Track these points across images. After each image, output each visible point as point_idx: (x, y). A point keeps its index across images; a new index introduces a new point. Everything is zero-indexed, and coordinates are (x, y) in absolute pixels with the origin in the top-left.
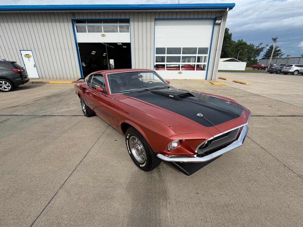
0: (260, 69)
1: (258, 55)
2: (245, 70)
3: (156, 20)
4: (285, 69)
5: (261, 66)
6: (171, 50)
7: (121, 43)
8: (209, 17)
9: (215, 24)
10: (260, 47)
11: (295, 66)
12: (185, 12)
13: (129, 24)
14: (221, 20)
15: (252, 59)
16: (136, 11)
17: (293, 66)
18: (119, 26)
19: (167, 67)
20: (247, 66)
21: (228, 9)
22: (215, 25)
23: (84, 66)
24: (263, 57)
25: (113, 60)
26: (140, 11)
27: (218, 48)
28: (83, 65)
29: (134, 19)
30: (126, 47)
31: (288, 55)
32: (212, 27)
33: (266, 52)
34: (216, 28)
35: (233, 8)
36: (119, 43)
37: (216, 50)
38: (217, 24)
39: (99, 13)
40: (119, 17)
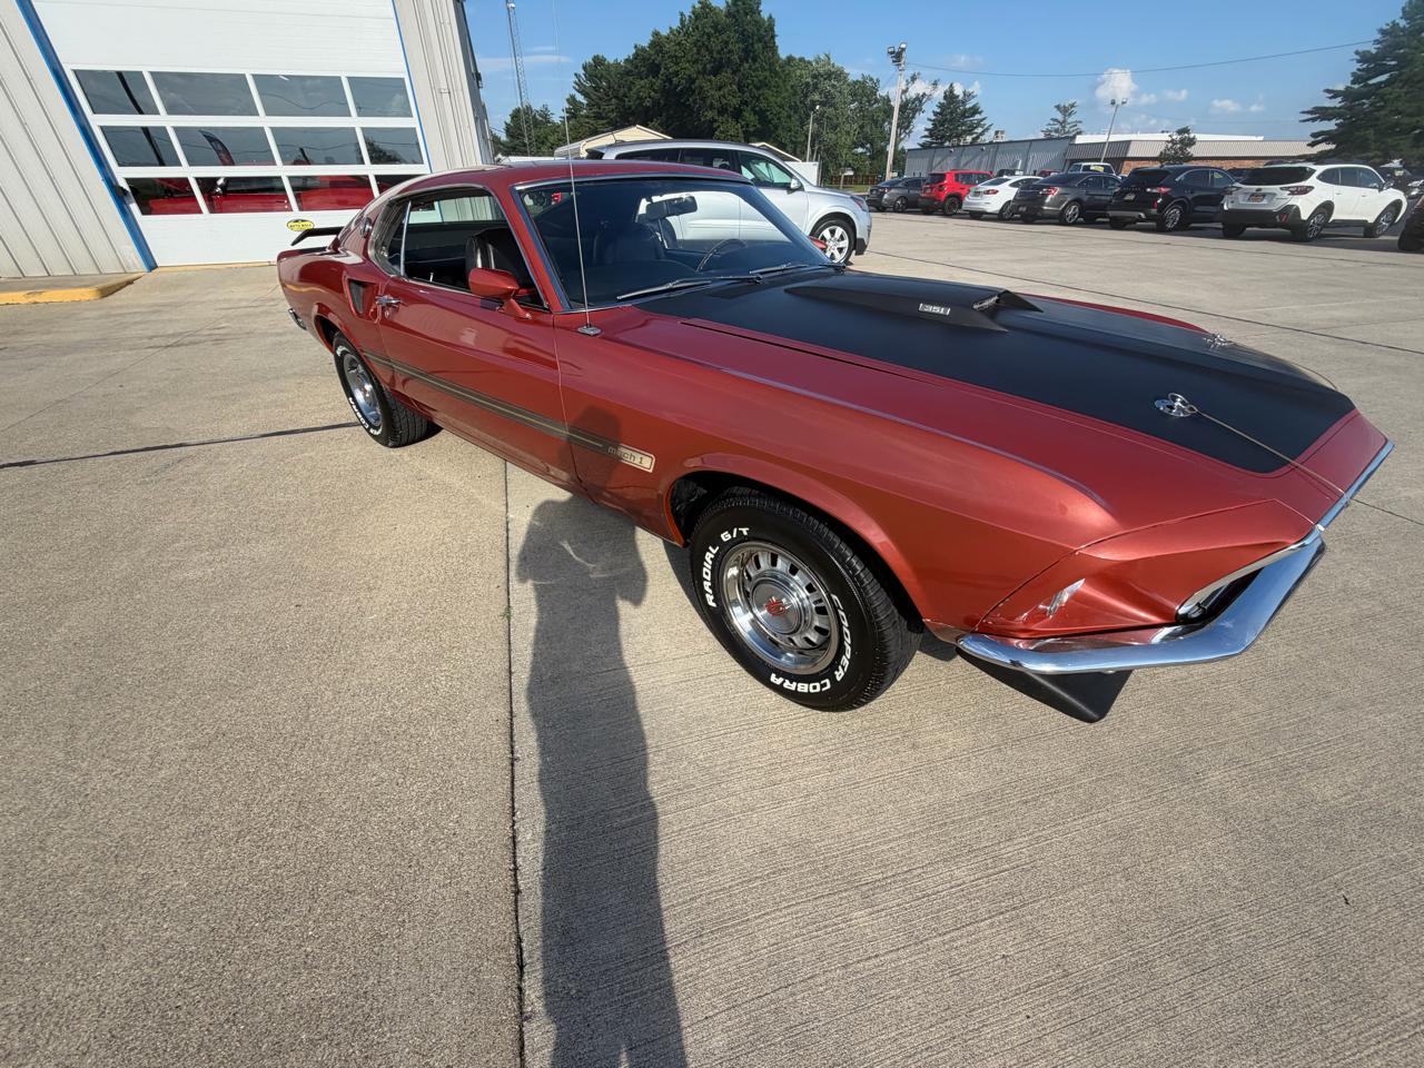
10: (912, 94)
24: (923, 141)
33: (933, 118)
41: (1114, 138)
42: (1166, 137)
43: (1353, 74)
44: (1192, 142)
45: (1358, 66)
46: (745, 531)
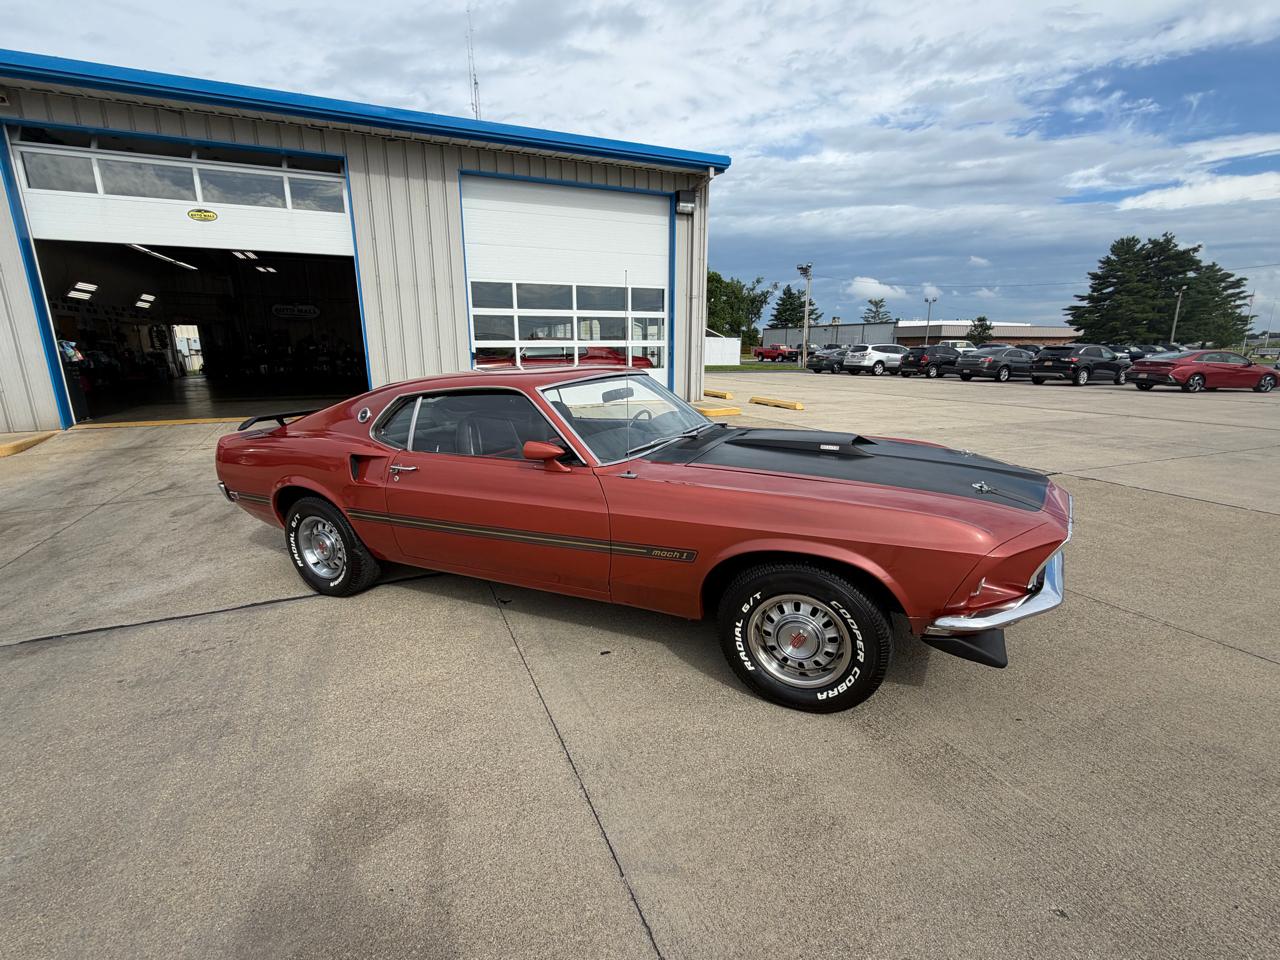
0: (780, 359)
1: (758, 314)
2: (742, 363)
3: (465, 174)
4: (851, 359)
5: (779, 352)
6: (533, 295)
7: (255, 252)
8: (655, 187)
9: (674, 214)
10: (758, 291)
11: (873, 348)
12: (575, 162)
13: (344, 177)
14: (693, 201)
15: (744, 328)
16: (375, 130)
17: (870, 350)
18: (290, 183)
19: (524, 359)
20: (744, 351)
21: (712, 170)
22: (677, 217)
23: (75, 360)
24: (770, 323)
25: (196, 327)
26: (395, 133)
27: (695, 293)
28: (71, 352)
29: (366, 162)
30: (271, 270)
31: (834, 318)
32: (665, 221)
33: (777, 307)
34: (681, 225)
35: (726, 171)
36: (242, 252)
37: (691, 299)
38: (682, 214)
39: (180, 113)
40: (290, 144)
41: (932, 323)
42: (970, 323)
43: (1091, 287)
44: (989, 328)
45: (1092, 281)
46: (758, 596)
